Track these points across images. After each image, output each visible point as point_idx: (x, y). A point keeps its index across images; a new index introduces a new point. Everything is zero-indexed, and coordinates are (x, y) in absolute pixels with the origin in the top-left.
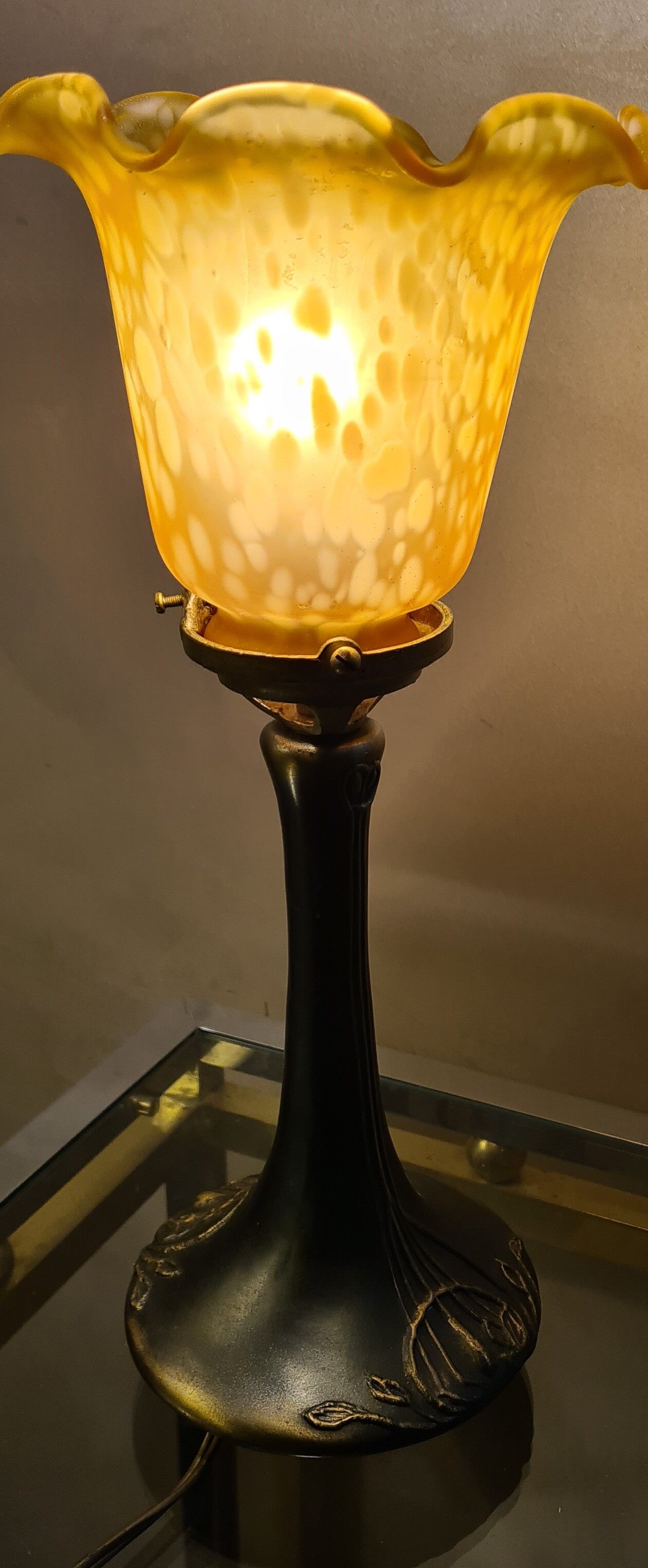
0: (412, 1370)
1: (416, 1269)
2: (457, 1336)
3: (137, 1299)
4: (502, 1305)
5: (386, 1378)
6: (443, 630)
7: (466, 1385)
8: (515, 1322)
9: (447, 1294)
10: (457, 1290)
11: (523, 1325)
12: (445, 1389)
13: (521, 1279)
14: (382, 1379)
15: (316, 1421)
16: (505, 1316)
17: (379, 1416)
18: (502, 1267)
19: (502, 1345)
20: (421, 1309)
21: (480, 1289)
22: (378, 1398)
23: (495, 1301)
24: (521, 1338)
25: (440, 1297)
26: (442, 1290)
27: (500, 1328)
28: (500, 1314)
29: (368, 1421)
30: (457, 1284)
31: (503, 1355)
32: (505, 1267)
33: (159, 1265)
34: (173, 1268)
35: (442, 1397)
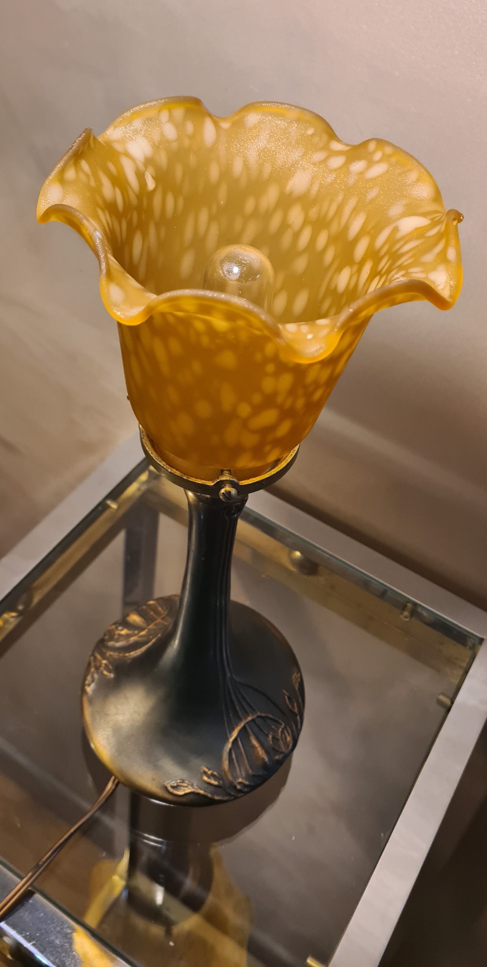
0: (226, 764)
1: (237, 707)
2: (253, 747)
3: (89, 685)
4: (281, 724)
5: (212, 770)
7: (254, 776)
8: (287, 734)
9: (253, 720)
10: (260, 717)
11: (291, 737)
12: (243, 778)
13: (295, 705)
14: (209, 770)
15: (171, 790)
16: (282, 732)
17: (205, 792)
18: (286, 697)
19: (277, 752)
20: (235, 734)
21: (271, 716)
22: (205, 782)
23: (278, 722)
24: (288, 746)
25: (247, 723)
26: (250, 718)
27: (277, 739)
28: (278, 730)
29: (198, 794)
30: (259, 714)
31: (277, 757)
32: (288, 697)
33: (103, 665)
34: (110, 671)
35: (240, 783)
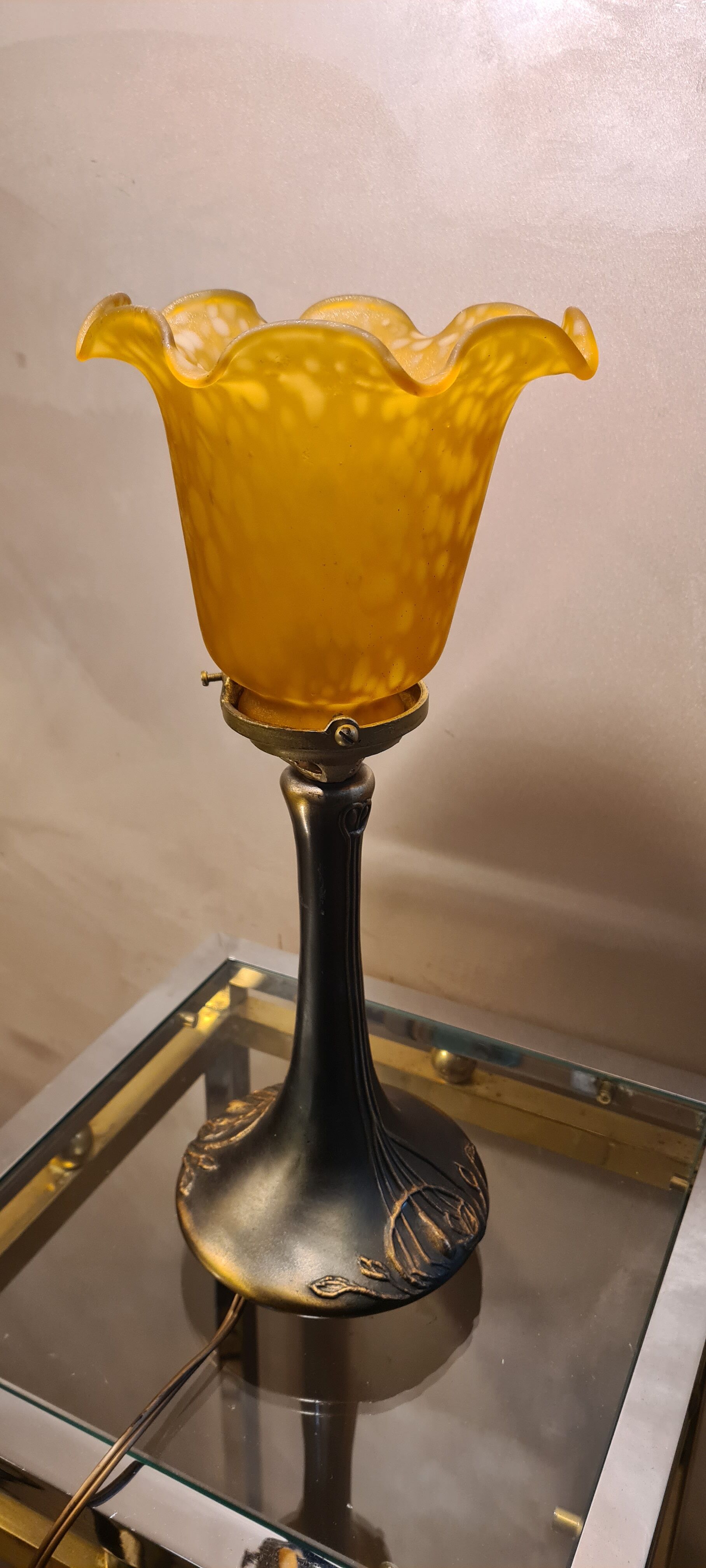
0: (391, 1253)
1: (395, 1174)
2: (425, 1226)
3: (185, 1186)
4: (458, 1200)
5: (372, 1259)
6: (421, 705)
7: (433, 1265)
8: (469, 1214)
9: (419, 1192)
10: (426, 1189)
11: (476, 1216)
12: (417, 1268)
13: (474, 1179)
14: (369, 1259)
15: (318, 1291)
16: (462, 1209)
17: (367, 1289)
18: (460, 1169)
19: (460, 1233)
20: (398, 1207)
21: (443, 1189)
22: (365, 1275)
23: (454, 1198)
24: (474, 1229)
25: (412, 1195)
26: (415, 1189)
27: (457, 1219)
28: (457, 1208)
29: (358, 1293)
30: (426, 1185)
31: (461, 1241)
32: (462, 1169)
33: (201, 1160)
34: (212, 1163)
35: (414, 1275)
